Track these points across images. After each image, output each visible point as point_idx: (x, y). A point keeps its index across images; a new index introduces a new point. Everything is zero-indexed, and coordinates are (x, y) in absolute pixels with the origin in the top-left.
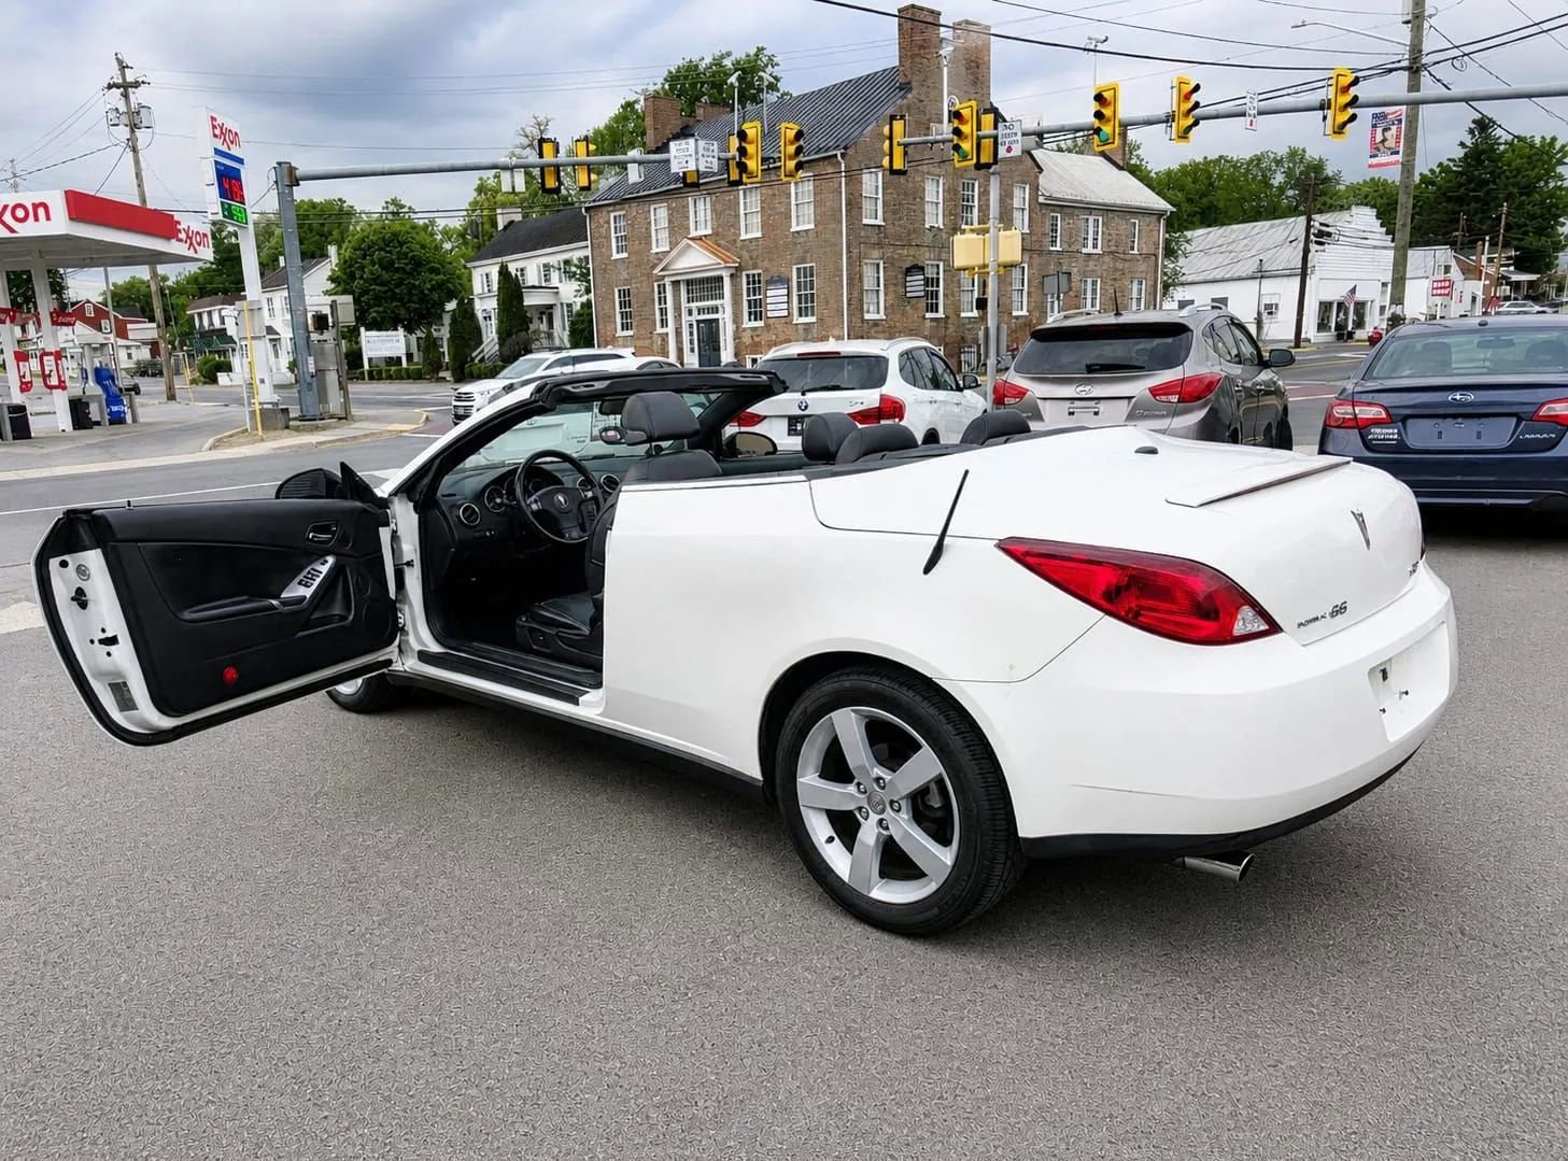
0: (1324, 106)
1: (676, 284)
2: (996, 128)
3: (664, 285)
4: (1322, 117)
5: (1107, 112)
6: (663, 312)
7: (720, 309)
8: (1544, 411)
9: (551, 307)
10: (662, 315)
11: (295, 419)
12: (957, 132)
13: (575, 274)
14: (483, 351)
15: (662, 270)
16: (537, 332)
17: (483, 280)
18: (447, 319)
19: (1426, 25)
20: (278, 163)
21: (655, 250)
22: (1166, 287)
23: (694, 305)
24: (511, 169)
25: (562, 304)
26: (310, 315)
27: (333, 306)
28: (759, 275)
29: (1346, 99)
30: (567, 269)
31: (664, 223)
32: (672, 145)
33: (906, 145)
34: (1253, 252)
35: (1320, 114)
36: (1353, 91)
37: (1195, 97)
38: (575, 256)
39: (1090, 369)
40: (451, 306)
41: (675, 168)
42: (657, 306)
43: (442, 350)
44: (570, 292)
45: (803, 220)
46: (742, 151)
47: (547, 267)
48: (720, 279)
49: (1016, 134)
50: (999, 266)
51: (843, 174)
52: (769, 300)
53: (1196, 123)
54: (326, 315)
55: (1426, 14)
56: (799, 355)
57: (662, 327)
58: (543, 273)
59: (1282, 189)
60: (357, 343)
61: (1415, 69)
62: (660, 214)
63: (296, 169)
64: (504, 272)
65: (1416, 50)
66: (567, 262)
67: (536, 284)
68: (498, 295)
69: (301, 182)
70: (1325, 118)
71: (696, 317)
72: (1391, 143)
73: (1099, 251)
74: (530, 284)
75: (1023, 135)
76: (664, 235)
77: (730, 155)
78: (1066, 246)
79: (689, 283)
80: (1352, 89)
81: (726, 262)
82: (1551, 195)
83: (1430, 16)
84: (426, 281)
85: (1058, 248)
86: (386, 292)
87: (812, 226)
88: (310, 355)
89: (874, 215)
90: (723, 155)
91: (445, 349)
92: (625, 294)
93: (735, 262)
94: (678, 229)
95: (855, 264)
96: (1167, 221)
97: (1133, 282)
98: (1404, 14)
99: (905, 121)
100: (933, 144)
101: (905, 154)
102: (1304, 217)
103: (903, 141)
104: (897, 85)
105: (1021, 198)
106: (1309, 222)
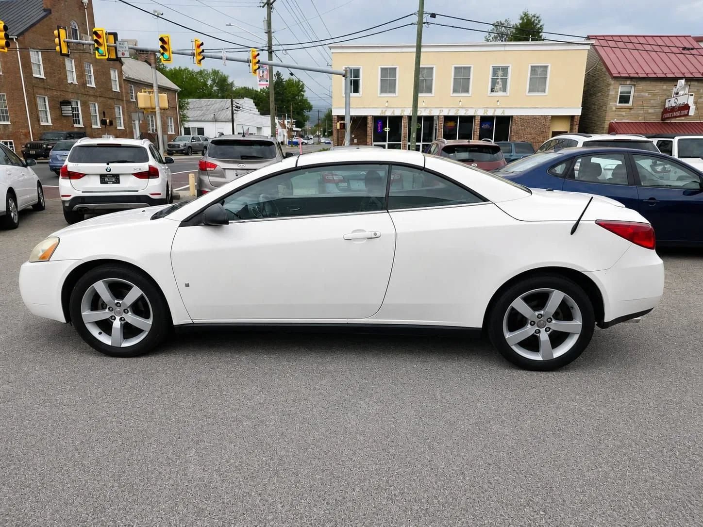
0: (248, 61)
2: (115, 43)
5: (166, 46)
12: (96, 41)
19: (272, 36)
22: (181, 122)
29: (256, 60)
33: (68, 42)
34: (212, 111)
35: (247, 64)
36: (258, 58)
37: (202, 48)
39: (243, 157)
49: (125, 47)
51: (18, 50)
53: (204, 58)
56: (98, 144)
59: (212, 86)
61: (270, 51)
65: (270, 47)
70: (249, 66)
72: (265, 77)
75: (129, 48)
80: (258, 57)
82: (301, 101)
83: (273, 32)
85: (134, 100)
87: (2, 74)
89: (39, 73)
95: (32, 97)
96: (179, 94)
97: (168, 118)
98: (265, 30)
99: (66, 30)
100: (83, 44)
101: (68, 47)
102: (230, 100)
103: (66, 40)
104: (43, 8)
105: (114, 75)
106: (232, 101)
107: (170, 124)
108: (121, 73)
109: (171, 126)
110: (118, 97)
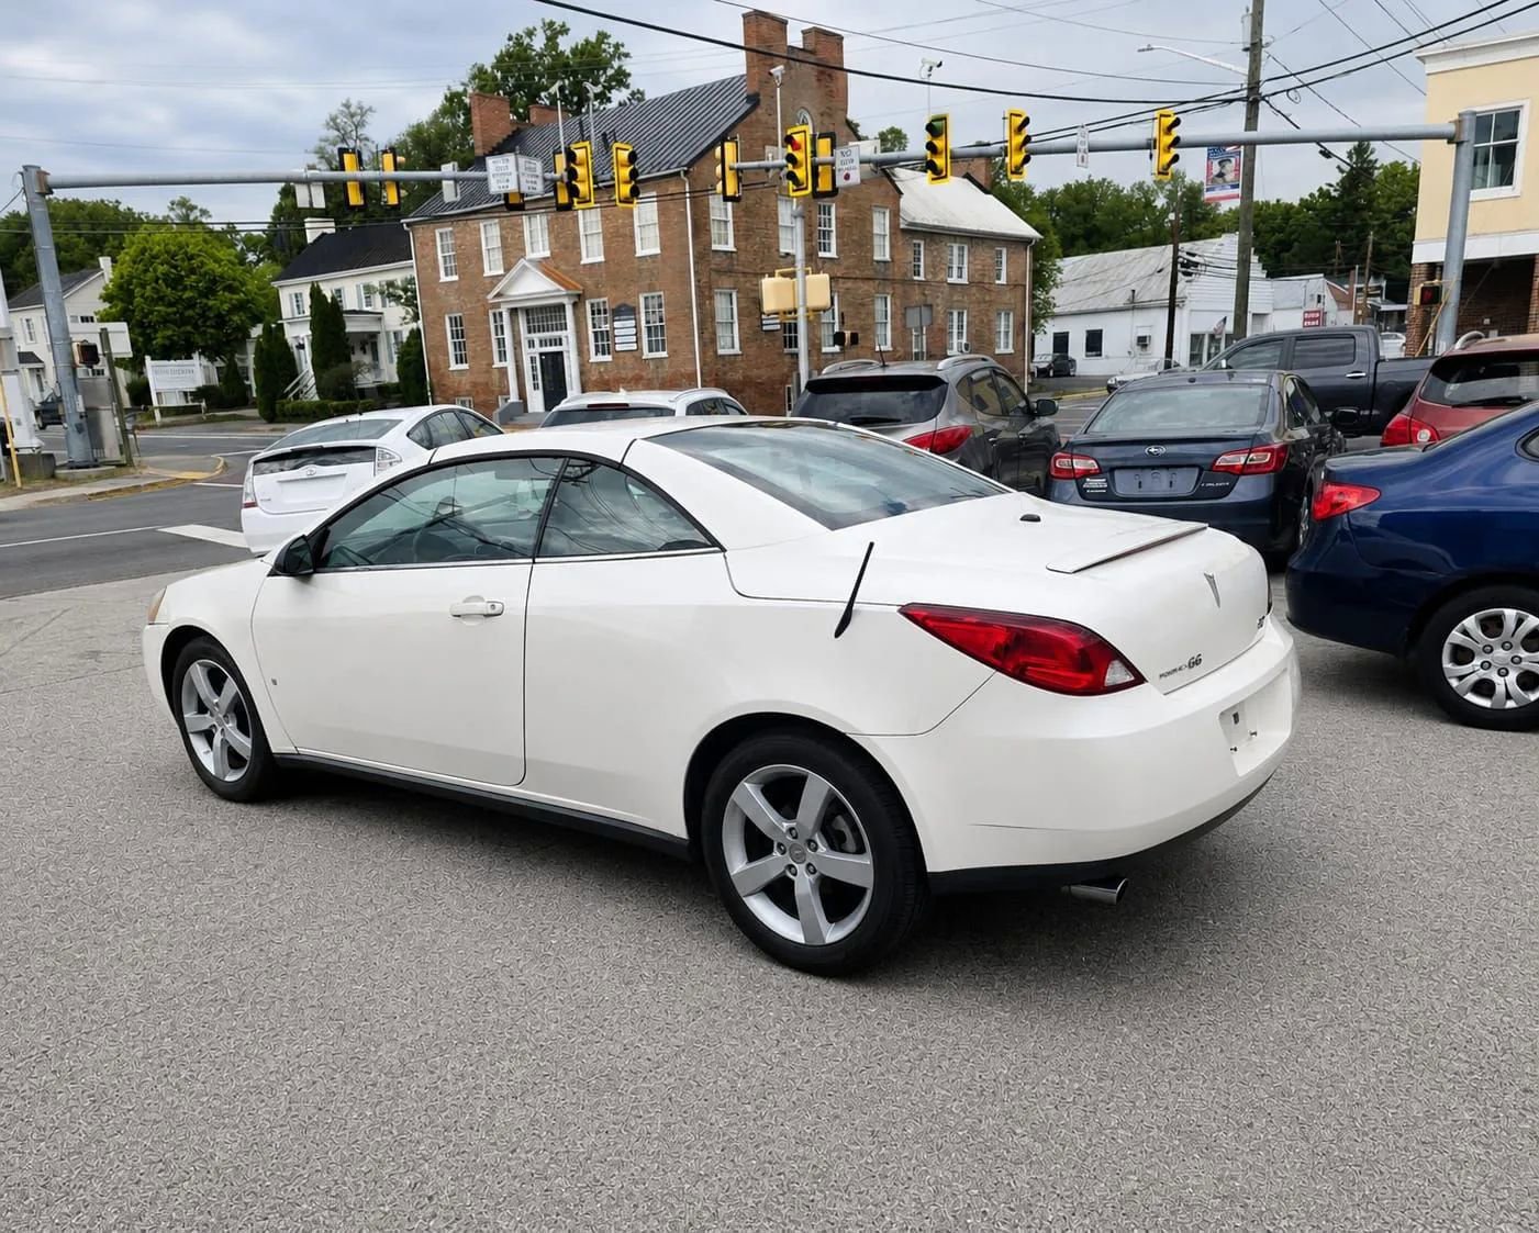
0: (1150, 145)
1: (513, 312)
2: (833, 153)
3: (501, 314)
4: (1148, 156)
5: (939, 143)
6: (501, 342)
7: (564, 342)
8: (1220, 462)
9: (374, 335)
10: (499, 347)
11: (62, 466)
12: (791, 159)
13: (400, 297)
14: (298, 384)
15: (496, 296)
16: (359, 365)
17: (293, 300)
18: (251, 348)
19: (1264, 55)
20: (24, 167)
21: (487, 273)
22: (1036, 319)
23: (536, 336)
24: (308, 182)
25: (387, 333)
26: (75, 345)
27: (104, 334)
28: (604, 302)
29: (1169, 139)
30: (390, 293)
31: (497, 243)
32: (490, 161)
33: (739, 170)
34: (1127, 281)
35: (1147, 152)
36: (1176, 132)
38: (398, 277)
40: (257, 331)
41: (495, 187)
42: (493, 336)
43: (247, 383)
44: (396, 319)
45: (648, 244)
46: (572, 174)
47: (368, 289)
48: (562, 307)
49: (853, 161)
50: (807, 311)
51: (688, 195)
52: (616, 332)
53: (1026, 160)
54: (95, 347)
55: (1264, 43)
57: (500, 361)
58: (363, 296)
60: (141, 373)
61: (1253, 99)
62: (490, 234)
63: (46, 174)
64: (316, 294)
65: (1254, 85)
66: (391, 284)
67: (357, 309)
68: (311, 321)
69: (54, 190)
70: (1151, 156)
71: (538, 349)
72: (1230, 177)
73: (964, 281)
74: (348, 308)
75: (861, 162)
76: (498, 256)
77: (558, 175)
78: (930, 277)
79: (528, 311)
80: (1174, 129)
81: (567, 288)
83: (1268, 44)
84: (222, 302)
85: (922, 278)
86: (175, 313)
87: (658, 251)
88: (77, 392)
89: (724, 240)
90: (548, 175)
91: (252, 382)
92: (456, 322)
93: (577, 288)
94: (512, 250)
95: (705, 294)
96: (1034, 249)
97: (999, 314)
98: (1244, 43)
99: (737, 143)
100: (767, 169)
101: (739, 179)
102: (1171, 246)
103: (736, 165)
104: (745, 95)
105: (881, 224)
106: (1176, 251)
107: (1002, 329)
108: (896, 214)
109: (1007, 333)
110: (883, 276)
